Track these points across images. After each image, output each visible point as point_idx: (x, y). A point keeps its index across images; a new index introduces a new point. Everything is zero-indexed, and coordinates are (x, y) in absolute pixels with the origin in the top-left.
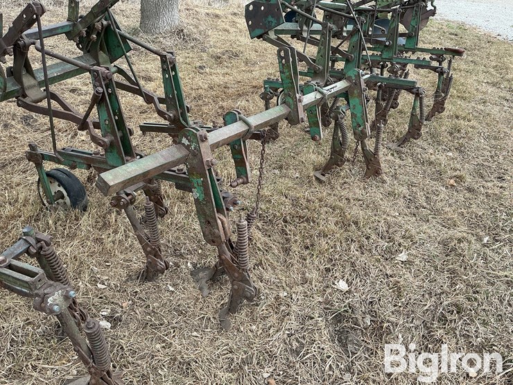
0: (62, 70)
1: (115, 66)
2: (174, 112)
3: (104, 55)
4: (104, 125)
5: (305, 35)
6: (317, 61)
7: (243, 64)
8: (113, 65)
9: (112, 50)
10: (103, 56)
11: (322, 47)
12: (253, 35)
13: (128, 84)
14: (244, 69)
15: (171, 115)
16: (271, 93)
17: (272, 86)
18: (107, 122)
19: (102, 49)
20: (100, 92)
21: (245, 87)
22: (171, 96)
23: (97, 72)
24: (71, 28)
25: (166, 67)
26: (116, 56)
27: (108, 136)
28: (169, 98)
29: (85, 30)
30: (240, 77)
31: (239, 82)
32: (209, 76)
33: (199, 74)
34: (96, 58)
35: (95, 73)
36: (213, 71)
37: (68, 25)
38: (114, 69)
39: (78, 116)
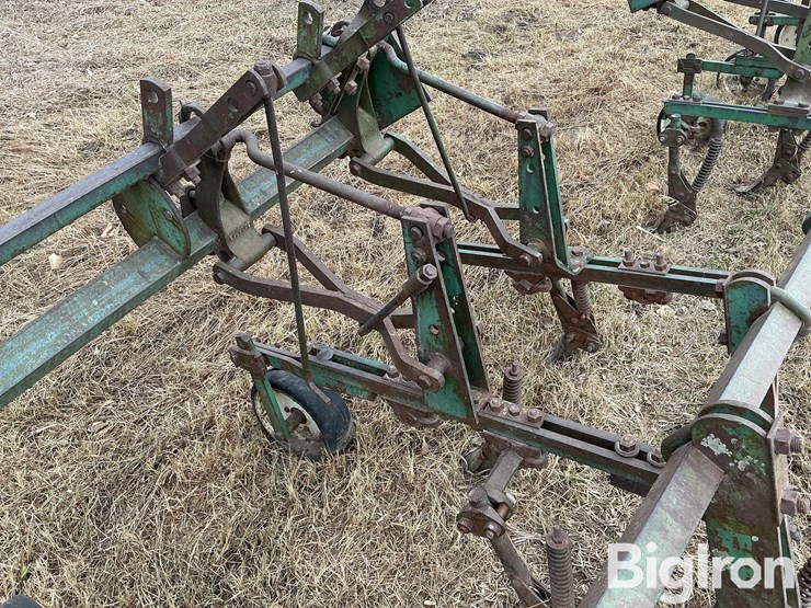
1: (387, 135)
2: (541, 244)
3: (368, 117)
4: (428, 336)
6: (797, 56)
7: (552, 39)
9: (384, 103)
10: (365, 118)
12: (636, 3)
13: (427, 181)
14: (557, 48)
15: (538, 255)
16: (685, 130)
17: (686, 113)
18: (435, 330)
19: (362, 102)
20: (430, 278)
21: (575, 93)
22: (535, 212)
23: (422, 226)
24: (307, 76)
25: (531, 150)
26: (391, 116)
27: (436, 360)
28: (531, 214)
29: (338, 75)
30: (554, 69)
31: (557, 81)
32: (493, 75)
33: (473, 70)
34: (353, 127)
35: (415, 229)
36: (499, 59)
37: (301, 70)
38: (388, 143)
39: (355, 304)
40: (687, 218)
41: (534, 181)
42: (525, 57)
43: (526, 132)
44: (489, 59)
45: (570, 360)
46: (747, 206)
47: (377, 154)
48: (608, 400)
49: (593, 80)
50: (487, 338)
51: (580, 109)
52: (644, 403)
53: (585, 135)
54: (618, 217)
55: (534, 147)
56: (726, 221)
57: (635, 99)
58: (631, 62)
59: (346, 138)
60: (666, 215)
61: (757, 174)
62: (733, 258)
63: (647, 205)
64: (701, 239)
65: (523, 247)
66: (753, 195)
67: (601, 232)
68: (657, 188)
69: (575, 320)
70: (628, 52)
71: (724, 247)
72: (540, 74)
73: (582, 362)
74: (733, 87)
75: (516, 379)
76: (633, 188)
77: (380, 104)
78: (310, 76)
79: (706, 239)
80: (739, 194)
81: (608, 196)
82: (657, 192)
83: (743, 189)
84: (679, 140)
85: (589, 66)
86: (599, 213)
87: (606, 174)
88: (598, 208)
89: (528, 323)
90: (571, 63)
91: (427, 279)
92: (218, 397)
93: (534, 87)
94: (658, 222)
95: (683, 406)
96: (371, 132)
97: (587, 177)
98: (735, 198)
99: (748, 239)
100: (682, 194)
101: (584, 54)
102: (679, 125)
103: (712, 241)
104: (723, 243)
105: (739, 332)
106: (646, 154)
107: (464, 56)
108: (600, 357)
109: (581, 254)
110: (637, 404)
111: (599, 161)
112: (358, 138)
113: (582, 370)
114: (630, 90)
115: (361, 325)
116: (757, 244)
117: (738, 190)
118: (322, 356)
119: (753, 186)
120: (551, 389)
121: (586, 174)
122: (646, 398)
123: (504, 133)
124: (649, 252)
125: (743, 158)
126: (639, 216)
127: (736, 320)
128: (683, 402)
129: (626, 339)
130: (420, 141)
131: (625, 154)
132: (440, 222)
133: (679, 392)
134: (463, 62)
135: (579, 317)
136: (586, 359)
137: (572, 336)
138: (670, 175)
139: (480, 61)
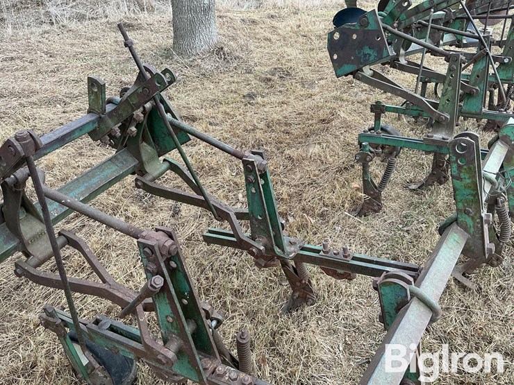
0: (87, 188)
1: (165, 160)
3: (149, 148)
4: (166, 322)
5: (403, 61)
6: (440, 107)
7: (299, 87)
8: (161, 158)
9: (161, 140)
10: (147, 149)
11: (450, 88)
12: (339, 72)
14: (302, 93)
15: (262, 248)
16: (371, 152)
17: (372, 141)
18: (170, 319)
19: (144, 139)
20: (157, 287)
21: (310, 122)
22: (260, 218)
23: (151, 248)
24: (96, 125)
25: (252, 178)
26: (166, 148)
27: (173, 341)
28: (257, 220)
29: (119, 125)
30: (299, 106)
31: (301, 114)
32: (262, 108)
33: (249, 105)
34: (137, 155)
35: (147, 250)
36: (265, 99)
37: (90, 122)
38: (166, 165)
39: (117, 294)
40: (376, 208)
41: (257, 198)
42: (281, 98)
43: (249, 167)
44: (259, 99)
45: (297, 311)
46: (416, 199)
47: (156, 173)
48: (321, 341)
49: (322, 114)
50: (243, 293)
51: (313, 133)
52: (345, 343)
53: (315, 150)
54: (333, 206)
55: (255, 176)
56: (402, 209)
57: (347, 126)
58: (346, 103)
59: (132, 163)
60: (363, 205)
61: (422, 176)
62: (406, 234)
63: (352, 198)
64: (386, 221)
65: (252, 242)
66: (419, 191)
67: (322, 215)
68: (358, 186)
69: (298, 284)
70: (345, 96)
71: (401, 226)
72: (290, 109)
73: (306, 312)
74: (408, 119)
75: (244, 342)
76: (343, 186)
77: (158, 140)
78: (99, 125)
79: (389, 221)
80: (411, 190)
81: (327, 191)
82: (358, 189)
83: (413, 187)
84: (368, 159)
85: (320, 105)
86: (321, 204)
87: (327, 176)
88: (320, 199)
89: (271, 281)
90: (309, 103)
91: (155, 288)
92: (43, 343)
93: (285, 117)
94: (359, 210)
95: (372, 345)
96: (152, 159)
97: (315, 178)
98: (408, 193)
99: (416, 222)
100: (372, 192)
101: (318, 97)
102: (367, 149)
103: (393, 222)
104: (401, 224)
105: (391, 316)
106: (352, 163)
107: (244, 96)
108: (317, 307)
109: (295, 243)
110: (341, 344)
111: (322, 167)
112: (141, 163)
113: (305, 318)
114: (345, 121)
115: (122, 309)
116: (421, 225)
117: (410, 187)
118: (102, 325)
119: (419, 185)
120: (282, 334)
121: (315, 176)
122: (347, 339)
123: (265, 147)
124: (352, 230)
125: (413, 166)
126: (346, 205)
127: (388, 308)
128: (372, 342)
129: (335, 295)
130: (210, 151)
131: (339, 162)
132: (166, 244)
133: (369, 334)
134: (243, 100)
135: (301, 281)
136: (308, 310)
137: (297, 294)
138: (364, 180)
139: (254, 99)
